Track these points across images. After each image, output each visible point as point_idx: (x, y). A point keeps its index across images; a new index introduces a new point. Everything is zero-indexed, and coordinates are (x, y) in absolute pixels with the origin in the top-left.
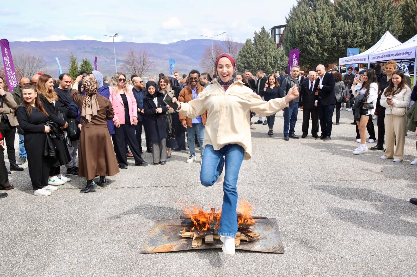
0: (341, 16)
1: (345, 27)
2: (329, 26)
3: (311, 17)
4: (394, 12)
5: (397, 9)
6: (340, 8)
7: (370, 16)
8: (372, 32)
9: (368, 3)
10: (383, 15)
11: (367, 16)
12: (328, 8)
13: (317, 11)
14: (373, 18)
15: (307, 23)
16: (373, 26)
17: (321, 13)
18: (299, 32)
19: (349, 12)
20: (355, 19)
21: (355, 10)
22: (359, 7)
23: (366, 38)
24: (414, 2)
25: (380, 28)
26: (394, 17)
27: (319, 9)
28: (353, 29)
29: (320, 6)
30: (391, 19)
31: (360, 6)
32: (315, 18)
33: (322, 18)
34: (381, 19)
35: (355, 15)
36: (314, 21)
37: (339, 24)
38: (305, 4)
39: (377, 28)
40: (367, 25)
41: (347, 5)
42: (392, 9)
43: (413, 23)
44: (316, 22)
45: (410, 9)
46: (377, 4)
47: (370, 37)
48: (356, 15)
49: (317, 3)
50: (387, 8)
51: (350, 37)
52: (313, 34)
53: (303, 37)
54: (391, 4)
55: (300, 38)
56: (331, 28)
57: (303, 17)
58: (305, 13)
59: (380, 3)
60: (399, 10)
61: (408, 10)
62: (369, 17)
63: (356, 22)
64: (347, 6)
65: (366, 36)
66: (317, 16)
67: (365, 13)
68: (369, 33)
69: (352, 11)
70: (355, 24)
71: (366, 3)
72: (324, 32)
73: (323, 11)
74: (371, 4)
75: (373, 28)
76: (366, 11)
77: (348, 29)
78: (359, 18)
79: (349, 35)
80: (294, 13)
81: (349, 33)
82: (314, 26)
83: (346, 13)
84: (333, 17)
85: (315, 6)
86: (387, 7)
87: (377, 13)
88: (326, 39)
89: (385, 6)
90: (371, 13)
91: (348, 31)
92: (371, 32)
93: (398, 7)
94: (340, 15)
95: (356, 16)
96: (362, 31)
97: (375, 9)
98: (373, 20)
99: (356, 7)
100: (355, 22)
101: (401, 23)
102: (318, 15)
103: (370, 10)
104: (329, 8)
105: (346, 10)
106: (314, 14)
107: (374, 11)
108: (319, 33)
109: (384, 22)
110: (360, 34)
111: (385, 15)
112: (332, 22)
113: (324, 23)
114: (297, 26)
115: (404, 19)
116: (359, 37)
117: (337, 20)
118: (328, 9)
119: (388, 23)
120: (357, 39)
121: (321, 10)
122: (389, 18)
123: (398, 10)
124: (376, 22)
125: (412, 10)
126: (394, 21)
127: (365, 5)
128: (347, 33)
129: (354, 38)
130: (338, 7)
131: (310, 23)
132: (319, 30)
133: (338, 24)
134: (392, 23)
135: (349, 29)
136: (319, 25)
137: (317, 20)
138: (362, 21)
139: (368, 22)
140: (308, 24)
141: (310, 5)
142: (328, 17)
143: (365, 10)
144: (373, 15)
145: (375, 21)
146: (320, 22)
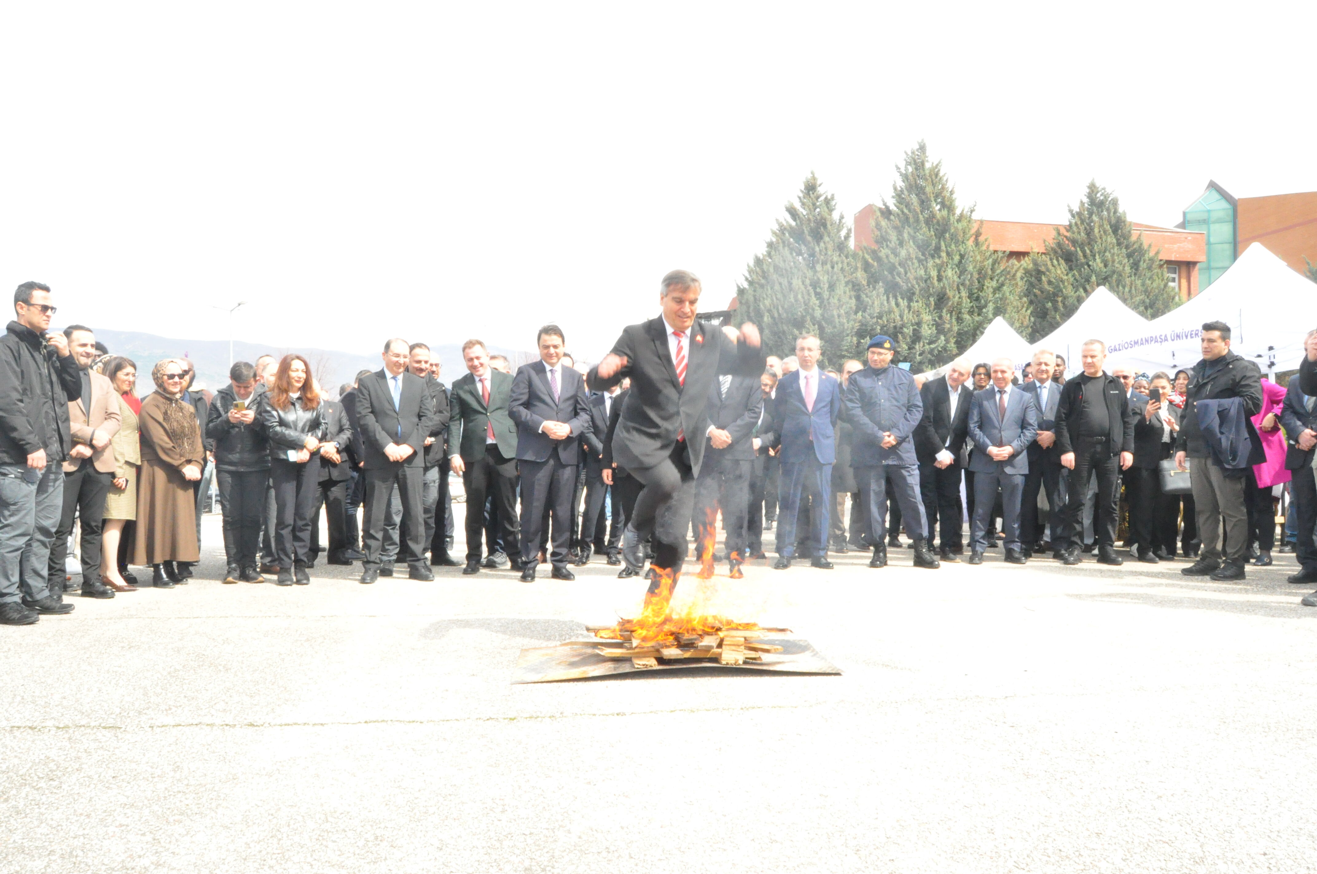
0: (881, 284)
1: (890, 312)
2: (851, 308)
3: (803, 282)
4: (1007, 281)
5: (1014, 275)
6: (875, 264)
7: (951, 287)
8: (959, 329)
9: (944, 254)
10: (981, 289)
11: (944, 287)
12: (846, 261)
13: (819, 267)
14: (959, 293)
15: (792, 296)
16: (960, 313)
17: (828, 274)
18: (773, 317)
19: (899, 274)
20: (914, 294)
21: (913, 271)
22: (923, 265)
23: (944, 342)
24: (1052, 262)
25: (977, 318)
26: (1008, 294)
27: (824, 263)
28: (911, 317)
29: (826, 254)
30: (1001, 299)
31: (925, 263)
32: (815, 284)
33: (832, 287)
34: (978, 299)
35: (914, 282)
36: (812, 291)
37: (876, 303)
38: (786, 248)
39: (970, 319)
40: (944, 311)
41: (892, 256)
42: (1001, 274)
43: (1053, 313)
44: (817, 294)
45: (1044, 278)
46: (967, 259)
47: (953, 341)
48: (918, 283)
49: (817, 249)
50: (990, 272)
51: (905, 338)
52: (808, 324)
53: (784, 332)
54: (999, 263)
55: (774, 334)
56: (856, 313)
57: (781, 280)
58: (786, 270)
59: (972, 257)
60: (1019, 279)
61: (1040, 280)
62: (948, 291)
63: (917, 301)
64: (892, 259)
65: (942, 338)
66: (819, 279)
67: (940, 279)
68: (950, 330)
69: (906, 273)
70: (914, 305)
71: (940, 257)
72: (837, 320)
73: (833, 267)
74: (952, 259)
75: (959, 320)
76: (941, 276)
77: (898, 317)
78: (926, 294)
79: (901, 333)
80: (758, 269)
81: (901, 328)
82: (811, 303)
83: (890, 277)
84: (859, 285)
85: (812, 255)
86: (991, 269)
87: (967, 282)
88: (842, 340)
89: (984, 266)
90: (954, 281)
91: (899, 323)
92: (956, 329)
93: (1016, 271)
94: (876, 282)
95: (917, 286)
96: (933, 325)
97: (961, 272)
98: (960, 298)
99: (917, 264)
100: (915, 300)
101: (1026, 311)
102: (821, 278)
103: (950, 273)
104: (848, 264)
105: (892, 269)
106: (810, 274)
107: (959, 277)
108: (826, 322)
109: (985, 306)
110: (929, 332)
111: (988, 287)
112: (858, 298)
113: (836, 298)
114: (767, 302)
115: (1031, 302)
116: (926, 339)
117: (869, 294)
118: (845, 265)
119: (994, 308)
120: (922, 344)
121: (829, 266)
122: (997, 295)
123: (1015, 280)
124: (967, 303)
125: (1050, 283)
126: (1008, 304)
127: (937, 261)
128: (895, 327)
129: (914, 342)
130: (870, 260)
131: (800, 296)
132: (826, 315)
133: (873, 303)
134: (1006, 310)
135: (901, 316)
136: (826, 302)
137: (818, 290)
138: (932, 299)
139: (947, 303)
140: (796, 300)
141: (800, 253)
142: (847, 283)
143: (939, 271)
144: (958, 286)
145: (964, 301)
146: (826, 295)
